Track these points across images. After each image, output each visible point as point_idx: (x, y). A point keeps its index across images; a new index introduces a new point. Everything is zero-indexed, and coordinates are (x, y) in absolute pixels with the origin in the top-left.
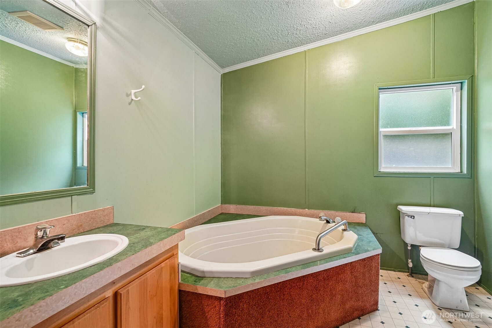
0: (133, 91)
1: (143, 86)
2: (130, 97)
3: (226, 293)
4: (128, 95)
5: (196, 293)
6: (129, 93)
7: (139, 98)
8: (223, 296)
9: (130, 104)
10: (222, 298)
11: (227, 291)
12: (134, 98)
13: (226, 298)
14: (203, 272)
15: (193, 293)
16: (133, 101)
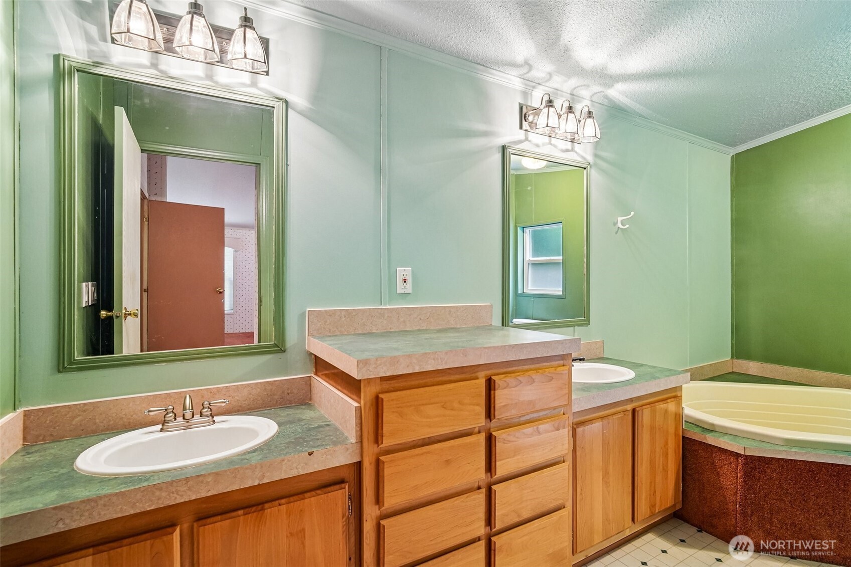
0: (620, 219)
1: (632, 213)
2: (617, 226)
3: (746, 450)
4: (615, 224)
5: (705, 443)
6: (616, 221)
7: (627, 226)
8: (742, 453)
9: (616, 233)
10: (741, 454)
11: (747, 447)
12: (621, 226)
13: (746, 457)
14: (713, 425)
15: (700, 443)
16: (619, 230)
